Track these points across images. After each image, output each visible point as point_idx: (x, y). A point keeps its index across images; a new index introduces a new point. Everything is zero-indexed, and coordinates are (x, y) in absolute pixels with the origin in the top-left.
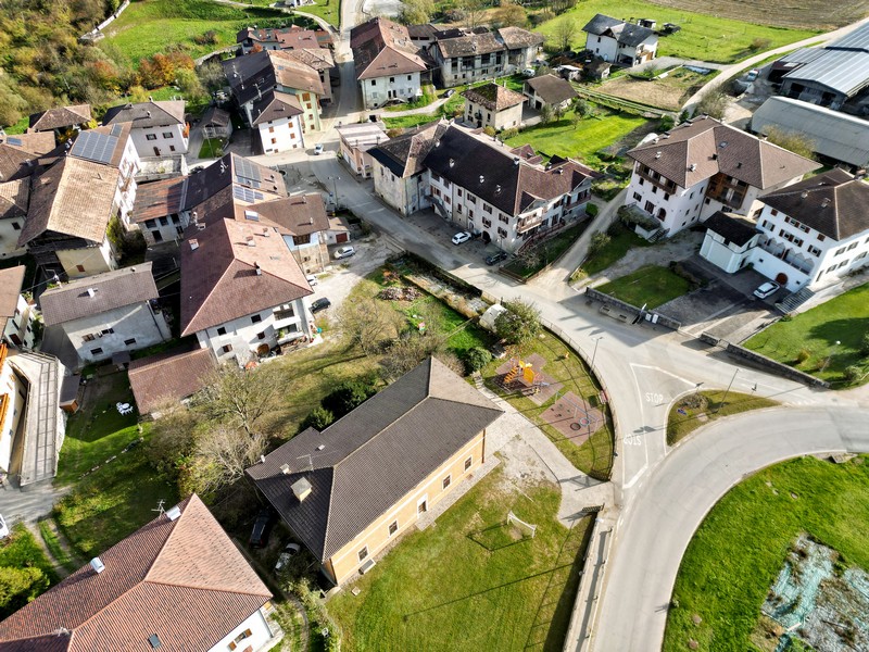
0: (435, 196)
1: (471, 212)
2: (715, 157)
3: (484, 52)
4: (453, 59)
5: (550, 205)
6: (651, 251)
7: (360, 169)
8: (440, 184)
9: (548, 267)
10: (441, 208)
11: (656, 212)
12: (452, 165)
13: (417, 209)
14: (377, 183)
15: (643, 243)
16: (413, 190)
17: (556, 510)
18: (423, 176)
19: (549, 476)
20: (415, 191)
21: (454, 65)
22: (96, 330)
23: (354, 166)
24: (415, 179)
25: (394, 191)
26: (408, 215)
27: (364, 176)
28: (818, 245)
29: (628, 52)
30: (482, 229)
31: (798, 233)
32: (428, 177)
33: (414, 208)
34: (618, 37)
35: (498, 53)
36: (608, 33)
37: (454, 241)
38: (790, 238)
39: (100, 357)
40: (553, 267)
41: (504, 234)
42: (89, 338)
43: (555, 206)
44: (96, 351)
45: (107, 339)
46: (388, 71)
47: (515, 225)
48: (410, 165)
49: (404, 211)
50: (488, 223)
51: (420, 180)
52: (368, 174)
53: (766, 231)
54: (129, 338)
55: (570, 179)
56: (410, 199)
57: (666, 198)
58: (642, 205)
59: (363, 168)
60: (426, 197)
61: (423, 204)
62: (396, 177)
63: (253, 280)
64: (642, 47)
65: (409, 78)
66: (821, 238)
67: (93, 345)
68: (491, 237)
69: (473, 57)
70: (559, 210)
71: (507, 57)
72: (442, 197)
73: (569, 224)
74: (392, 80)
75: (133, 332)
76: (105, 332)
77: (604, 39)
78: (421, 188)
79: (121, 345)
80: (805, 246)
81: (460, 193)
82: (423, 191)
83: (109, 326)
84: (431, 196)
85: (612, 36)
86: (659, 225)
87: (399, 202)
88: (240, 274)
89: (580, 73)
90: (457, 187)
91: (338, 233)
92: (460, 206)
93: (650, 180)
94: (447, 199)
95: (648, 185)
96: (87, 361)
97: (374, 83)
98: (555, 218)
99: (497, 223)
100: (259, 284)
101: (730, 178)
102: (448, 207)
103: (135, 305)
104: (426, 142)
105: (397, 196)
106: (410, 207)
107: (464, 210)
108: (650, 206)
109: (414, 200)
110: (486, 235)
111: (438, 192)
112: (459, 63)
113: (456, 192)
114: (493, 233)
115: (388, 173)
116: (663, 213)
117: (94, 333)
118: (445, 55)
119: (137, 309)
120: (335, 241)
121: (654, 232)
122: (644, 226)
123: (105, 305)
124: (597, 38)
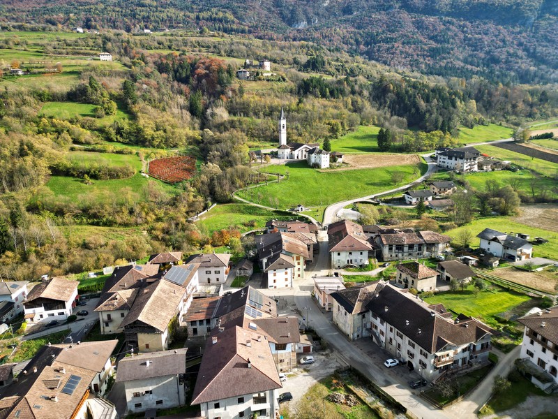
0: (374, 329)
1: (399, 345)
3: (410, 243)
4: (390, 245)
5: (459, 350)
6: (548, 401)
7: (324, 305)
8: (378, 321)
9: (460, 399)
10: (378, 338)
12: (386, 310)
13: (360, 336)
14: (335, 315)
15: (540, 392)
16: (358, 323)
18: (366, 314)
20: (360, 324)
21: (390, 249)
22: (142, 390)
23: (321, 302)
24: (361, 316)
25: (346, 322)
26: (354, 340)
27: (327, 309)
29: (511, 252)
30: (407, 359)
32: (370, 316)
33: (358, 336)
34: (503, 243)
35: (419, 245)
36: (495, 240)
37: (385, 364)
39: (139, 410)
40: (465, 399)
41: (424, 366)
42: (137, 395)
43: (464, 350)
44: (138, 405)
45: (147, 398)
46: (348, 248)
47: (433, 360)
48: (358, 307)
49: (351, 336)
50: (412, 355)
51: (364, 317)
52: (329, 309)
54: (159, 399)
55: (474, 332)
56: (356, 329)
58: (534, 361)
59: (327, 304)
60: (367, 329)
61: (365, 334)
62: (348, 313)
63: (244, 370)
64: (521, 251)
65: (361, 253)
67: (138, 400)
68: (414, 366)
69: (403, 245)
70: (467, 354)
71: (425, 248)
72: (379, 331)
73: (476, 366)
74: (350, 253)
75: (163, 395)
76: (147, 392)
77: (493, 243)
78: (364, 322)
79: (153, 403)
81: (391, 330)
82: (365, 325)
83: (150, 388)
84: (371, 329)
85: (498, 242)
86: (551, 380)
87: (349, 330)
88: (238, 365)
89: (477, 261)
90: (389, 326)
91: (305, 346)
92: (391, 339)
93: (539, 342)
94: (382, 333)
95: (538, 346)
96: (130, 411)
97: (339, 254)
98: (464, 360)
99: (418, 357)
100: (248, 374)
102: (383, 338)
103: (169, 376)
104: (369, 293)
105: (347, 325)
106: (356, 335)
107: (394, 342)
108: (542, 363)
109: (358, 330)
110: (410, 364)
111: (376, 327)
112: (394, 248)
113: (389, 329)
114: (415, 363)
115: (343, 310)
116: (554, 370)
117: (141, 392)
118: (385, 243)
119: (170, 379)
120: (302, 351)
121: (548, 385)
122: (538, 378)
123: (152, 374)
124: (487, 242)
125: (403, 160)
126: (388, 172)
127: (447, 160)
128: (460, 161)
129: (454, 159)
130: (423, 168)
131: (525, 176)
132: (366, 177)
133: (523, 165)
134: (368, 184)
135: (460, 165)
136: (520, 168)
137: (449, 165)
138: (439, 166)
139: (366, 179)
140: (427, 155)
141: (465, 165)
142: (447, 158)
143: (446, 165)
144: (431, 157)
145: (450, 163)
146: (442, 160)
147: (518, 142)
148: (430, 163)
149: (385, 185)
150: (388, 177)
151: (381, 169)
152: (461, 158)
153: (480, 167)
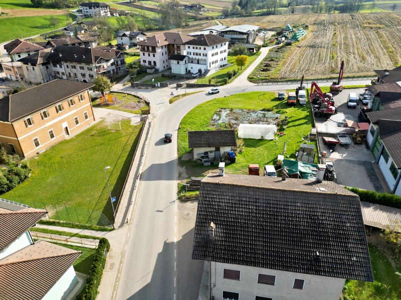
0: (58, 75)
1: (75, 74)
2: (166, 40)
3: (72, 43)
5: (109, 64)
7: (17, 78)
8: (58, 69)
9: (115, 83)
11: (152, 64)
12: (61, 55)
14: (26, 77)
15: (151, 74)
17: (130, 123)
18: (48, 66)
19: (124, 118)
20: (46, 73)
23: (14, 78)
24: (45, 67)
25: (36, 75)
28: (205, 52)
29: (134, 41)
30: (82, 79)
31: (198, 51)
32: (51, 66)
34: (128, 36)
36: (124, 35)
38: (197, 54)
40: (117, 83)
41: (91, 76)
43: (112, 64)
46: (25, 50)
47: (95, 70)
48: (40, 60)
49: (43, 82)
50: (84, 75)
51: (47, 68)
53: (189, 56)
55: (114, 54)
56: (44, 77)
57: (154, 56)
58: (147, 64)
60: (53, 76)
62: (35, 67)
64: (139, 39)
66: (205, 49)
68: (87, 80)
69: (68, 45)
70: (114, 67)
71: (84, 46)
72: (61, 74)
73: (120, 74)
74: (29, 54)
80: (202, 55)
81: (68, 67)
82: (50, 73)
84: (56, 76)
85: (126, 36)
86: (155, 68)
87: (39, 79)
90: (65, 64)
92: (69, 73)
93: (146, 51)
94: (63, 74)
95: (146, 54)
97: (19, 56)
98: (113, 70)
99: (87, 73)
101: (173, 45)
102: (65, 77)
104: (46, 53)
105: (37, 77)
107: (72, 75)
108: (150, 62)
109: (46, 78)
111: (58, 73)
113: (66, 67)
114: (87, 78)
115: (30, 66)
116: (155, 62)
121: (154, 70)
122: (149, 68)
124: (120, 38)
125: (57, 12)
126: (46, 19)
127: (89, 10)
128: (97, 9)
129: (93, 8)
130: (74, 17)
131: (140, 19)
132: (29, 23)
133: (137, 13)
134: (32, 28)
135: (98, 12)
136: (136, 15)
137: (91, 13)
138: (85, 15)
139: (29, 25)
140: (75, 10)
141: (102, 12)
142: (88, 8)
143: (89, 14)
144: (78, 11)
145: (91, 12)
146: (85, 10)
147: (132, 2)
148: (77, 14)
149: (47, 28)
150: (47, 22)
151: (40, 17)
152: (98, 7)
153: (112, 14)
